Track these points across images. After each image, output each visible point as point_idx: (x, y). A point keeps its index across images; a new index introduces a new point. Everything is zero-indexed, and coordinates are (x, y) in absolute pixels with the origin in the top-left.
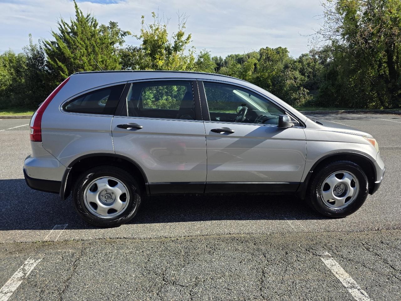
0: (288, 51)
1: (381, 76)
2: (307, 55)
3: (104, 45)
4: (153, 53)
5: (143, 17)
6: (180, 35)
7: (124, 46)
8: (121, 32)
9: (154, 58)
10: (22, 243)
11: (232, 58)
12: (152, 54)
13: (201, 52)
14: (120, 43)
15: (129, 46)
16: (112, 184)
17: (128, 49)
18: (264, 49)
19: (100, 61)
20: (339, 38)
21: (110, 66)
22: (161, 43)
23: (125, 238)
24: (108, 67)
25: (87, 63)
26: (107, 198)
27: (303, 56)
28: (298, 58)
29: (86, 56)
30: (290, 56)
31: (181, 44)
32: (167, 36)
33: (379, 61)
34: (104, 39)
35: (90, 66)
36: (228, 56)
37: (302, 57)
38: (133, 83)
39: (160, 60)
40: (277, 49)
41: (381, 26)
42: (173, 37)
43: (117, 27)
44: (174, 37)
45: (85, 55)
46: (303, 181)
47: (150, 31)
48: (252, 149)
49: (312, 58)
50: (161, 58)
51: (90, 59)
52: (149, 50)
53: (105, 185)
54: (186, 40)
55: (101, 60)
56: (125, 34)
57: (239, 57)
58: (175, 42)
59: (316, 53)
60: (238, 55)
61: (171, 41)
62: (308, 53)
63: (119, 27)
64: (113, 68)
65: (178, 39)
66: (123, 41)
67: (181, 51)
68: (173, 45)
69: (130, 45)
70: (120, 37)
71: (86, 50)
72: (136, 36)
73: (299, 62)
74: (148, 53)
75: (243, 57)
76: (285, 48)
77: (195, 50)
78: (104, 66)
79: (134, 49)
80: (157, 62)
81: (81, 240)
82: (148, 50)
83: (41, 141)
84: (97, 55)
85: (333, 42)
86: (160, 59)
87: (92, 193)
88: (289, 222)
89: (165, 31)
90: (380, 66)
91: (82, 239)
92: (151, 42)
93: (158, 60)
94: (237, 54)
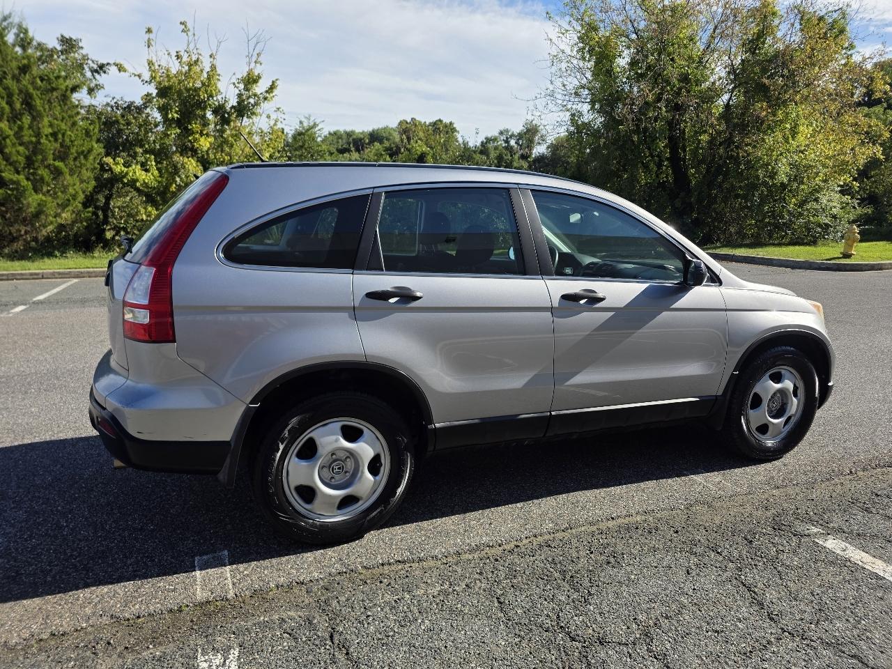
0: (457, 129)
1: (662, 185)
2: (495, 139)
3: (55, 94)
4: (185, 120)
5: (149, 31)
6: (250, 80)
7: (100, 100)
8: (92, 65)
9: (187, 132)
10: (139, 617)
11: (338, 138)
12: (183, 121)
13: (301, 122)
14: (91, 91)
15: (113, 98)
16: (352, 434)
17: (112, 107)
18: (407, 123)
19: (46, 133)
20: (586, 108)
21: (75, 148)
22: (206, 96)
23: (399, 561)
24: (69, 150)
25: (12, 137)
26: (337, 470)
27: (488, 140)
28: (478, 144)
29: (8, 121)
30: (460, 140)
31: (252, 101)
32: (219, 80)
33: (658, 156)
34: (54, 79)
35: (20, 145)
36: (330, 134)
37: (486, 142)
38: (386, 192)
39: (202, 136)
40: (435, 124)
41: (662, 89)
42: (234, 84)
43: (81, 51)
44: (237, 85)
45: (5, 117)
46: (720, 393)
47: (175, 67)
48: (640, 331)
49: (504, 145)
50: (205, 132)
51: (21, 128)
52: (174, 110)
53: (337, 440)
54: (267, 92)
55: (50, 130)
56: (101, 68)
57: (355, 137)
58: (240, 95)
59: (511, 137)
60: (352, 132)
61: (228, 93)
62: (497, 134)
63: (84, 52)
64: (83, 152)
65: (247, 89)
66: (98, 87)
67: (254, 117)
68: (233, 102)
69: (118, 97)
70: (89, 74)
71: (7, 103)
72: (139, 76)
73: (482, 152)
74: (173, 118)
75: (362, 136)
76: (451, 123)
77: (283, 116)
78: (58, 145)
79: (129, 107)
80: (196, 140)
81: (298, 583)
82: (171, 112)
83: (174, 341)
84: (36, 117)
85: (573, 115)
86: (201, 134)
87: (304, 463)
88: (698, 478)
89: (213, 68)
90: (659, 165)
91: (297, 581)
92: (179, 93)
93: (197, 136)
94: (349, 129)
